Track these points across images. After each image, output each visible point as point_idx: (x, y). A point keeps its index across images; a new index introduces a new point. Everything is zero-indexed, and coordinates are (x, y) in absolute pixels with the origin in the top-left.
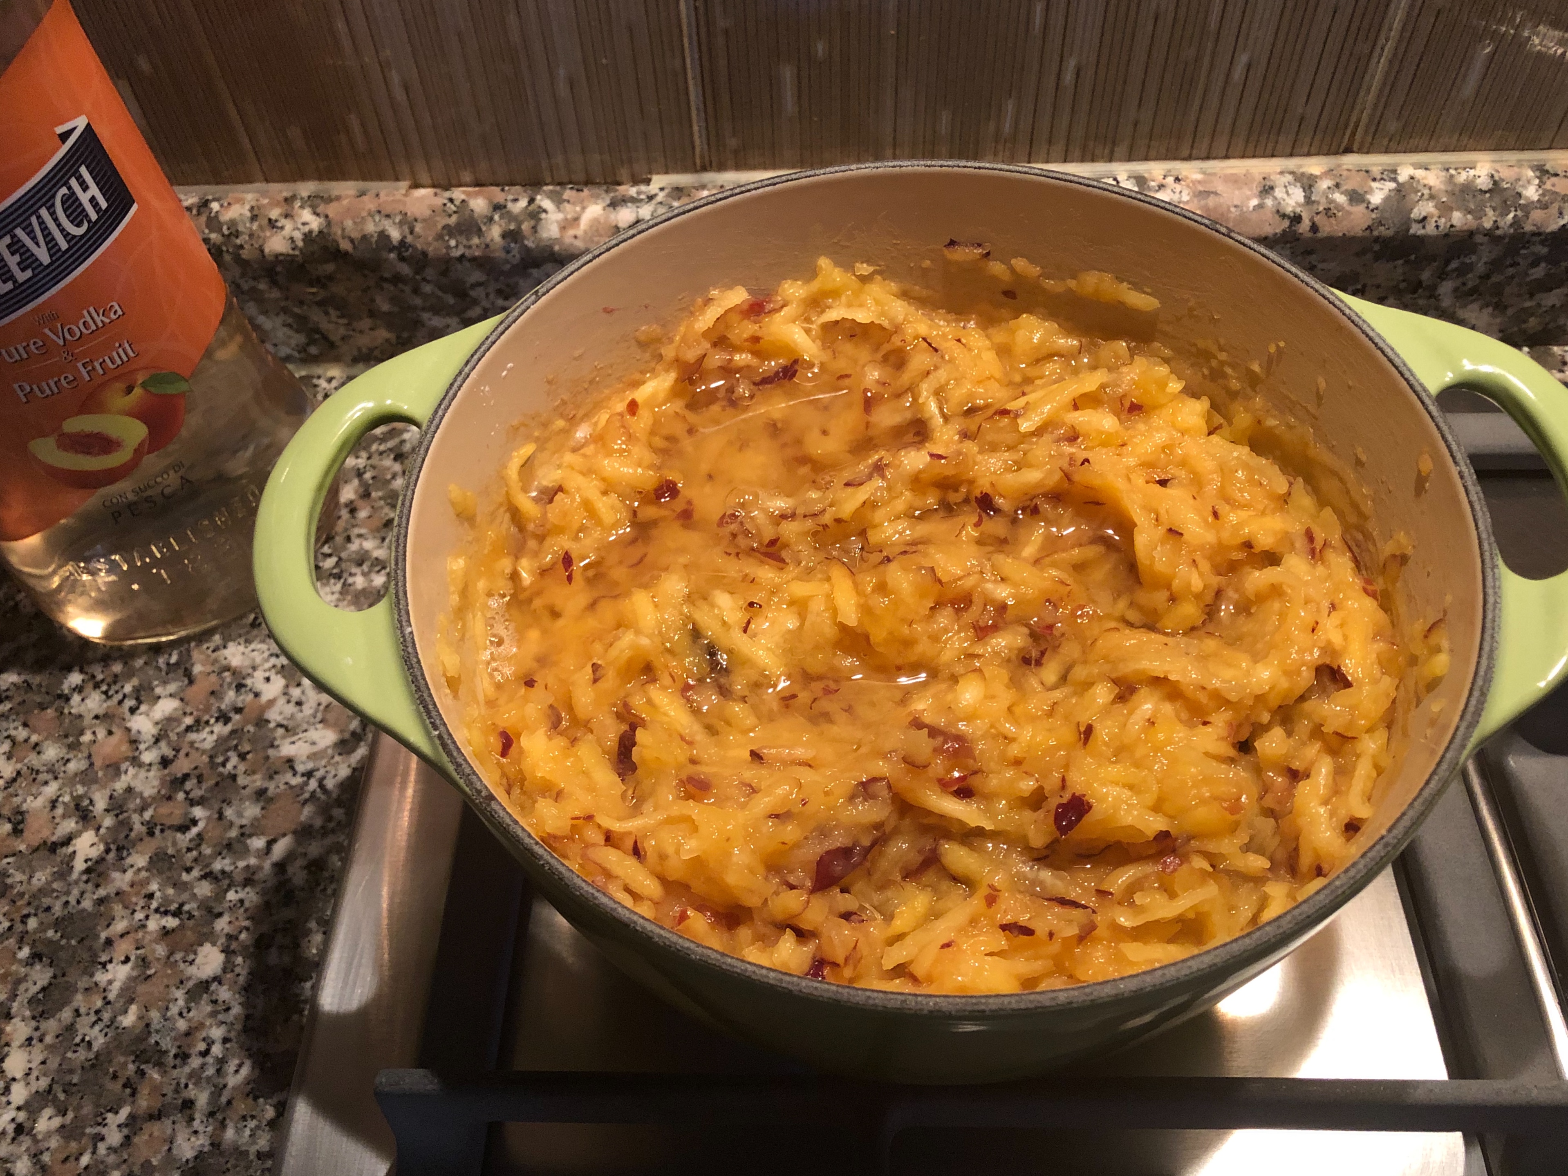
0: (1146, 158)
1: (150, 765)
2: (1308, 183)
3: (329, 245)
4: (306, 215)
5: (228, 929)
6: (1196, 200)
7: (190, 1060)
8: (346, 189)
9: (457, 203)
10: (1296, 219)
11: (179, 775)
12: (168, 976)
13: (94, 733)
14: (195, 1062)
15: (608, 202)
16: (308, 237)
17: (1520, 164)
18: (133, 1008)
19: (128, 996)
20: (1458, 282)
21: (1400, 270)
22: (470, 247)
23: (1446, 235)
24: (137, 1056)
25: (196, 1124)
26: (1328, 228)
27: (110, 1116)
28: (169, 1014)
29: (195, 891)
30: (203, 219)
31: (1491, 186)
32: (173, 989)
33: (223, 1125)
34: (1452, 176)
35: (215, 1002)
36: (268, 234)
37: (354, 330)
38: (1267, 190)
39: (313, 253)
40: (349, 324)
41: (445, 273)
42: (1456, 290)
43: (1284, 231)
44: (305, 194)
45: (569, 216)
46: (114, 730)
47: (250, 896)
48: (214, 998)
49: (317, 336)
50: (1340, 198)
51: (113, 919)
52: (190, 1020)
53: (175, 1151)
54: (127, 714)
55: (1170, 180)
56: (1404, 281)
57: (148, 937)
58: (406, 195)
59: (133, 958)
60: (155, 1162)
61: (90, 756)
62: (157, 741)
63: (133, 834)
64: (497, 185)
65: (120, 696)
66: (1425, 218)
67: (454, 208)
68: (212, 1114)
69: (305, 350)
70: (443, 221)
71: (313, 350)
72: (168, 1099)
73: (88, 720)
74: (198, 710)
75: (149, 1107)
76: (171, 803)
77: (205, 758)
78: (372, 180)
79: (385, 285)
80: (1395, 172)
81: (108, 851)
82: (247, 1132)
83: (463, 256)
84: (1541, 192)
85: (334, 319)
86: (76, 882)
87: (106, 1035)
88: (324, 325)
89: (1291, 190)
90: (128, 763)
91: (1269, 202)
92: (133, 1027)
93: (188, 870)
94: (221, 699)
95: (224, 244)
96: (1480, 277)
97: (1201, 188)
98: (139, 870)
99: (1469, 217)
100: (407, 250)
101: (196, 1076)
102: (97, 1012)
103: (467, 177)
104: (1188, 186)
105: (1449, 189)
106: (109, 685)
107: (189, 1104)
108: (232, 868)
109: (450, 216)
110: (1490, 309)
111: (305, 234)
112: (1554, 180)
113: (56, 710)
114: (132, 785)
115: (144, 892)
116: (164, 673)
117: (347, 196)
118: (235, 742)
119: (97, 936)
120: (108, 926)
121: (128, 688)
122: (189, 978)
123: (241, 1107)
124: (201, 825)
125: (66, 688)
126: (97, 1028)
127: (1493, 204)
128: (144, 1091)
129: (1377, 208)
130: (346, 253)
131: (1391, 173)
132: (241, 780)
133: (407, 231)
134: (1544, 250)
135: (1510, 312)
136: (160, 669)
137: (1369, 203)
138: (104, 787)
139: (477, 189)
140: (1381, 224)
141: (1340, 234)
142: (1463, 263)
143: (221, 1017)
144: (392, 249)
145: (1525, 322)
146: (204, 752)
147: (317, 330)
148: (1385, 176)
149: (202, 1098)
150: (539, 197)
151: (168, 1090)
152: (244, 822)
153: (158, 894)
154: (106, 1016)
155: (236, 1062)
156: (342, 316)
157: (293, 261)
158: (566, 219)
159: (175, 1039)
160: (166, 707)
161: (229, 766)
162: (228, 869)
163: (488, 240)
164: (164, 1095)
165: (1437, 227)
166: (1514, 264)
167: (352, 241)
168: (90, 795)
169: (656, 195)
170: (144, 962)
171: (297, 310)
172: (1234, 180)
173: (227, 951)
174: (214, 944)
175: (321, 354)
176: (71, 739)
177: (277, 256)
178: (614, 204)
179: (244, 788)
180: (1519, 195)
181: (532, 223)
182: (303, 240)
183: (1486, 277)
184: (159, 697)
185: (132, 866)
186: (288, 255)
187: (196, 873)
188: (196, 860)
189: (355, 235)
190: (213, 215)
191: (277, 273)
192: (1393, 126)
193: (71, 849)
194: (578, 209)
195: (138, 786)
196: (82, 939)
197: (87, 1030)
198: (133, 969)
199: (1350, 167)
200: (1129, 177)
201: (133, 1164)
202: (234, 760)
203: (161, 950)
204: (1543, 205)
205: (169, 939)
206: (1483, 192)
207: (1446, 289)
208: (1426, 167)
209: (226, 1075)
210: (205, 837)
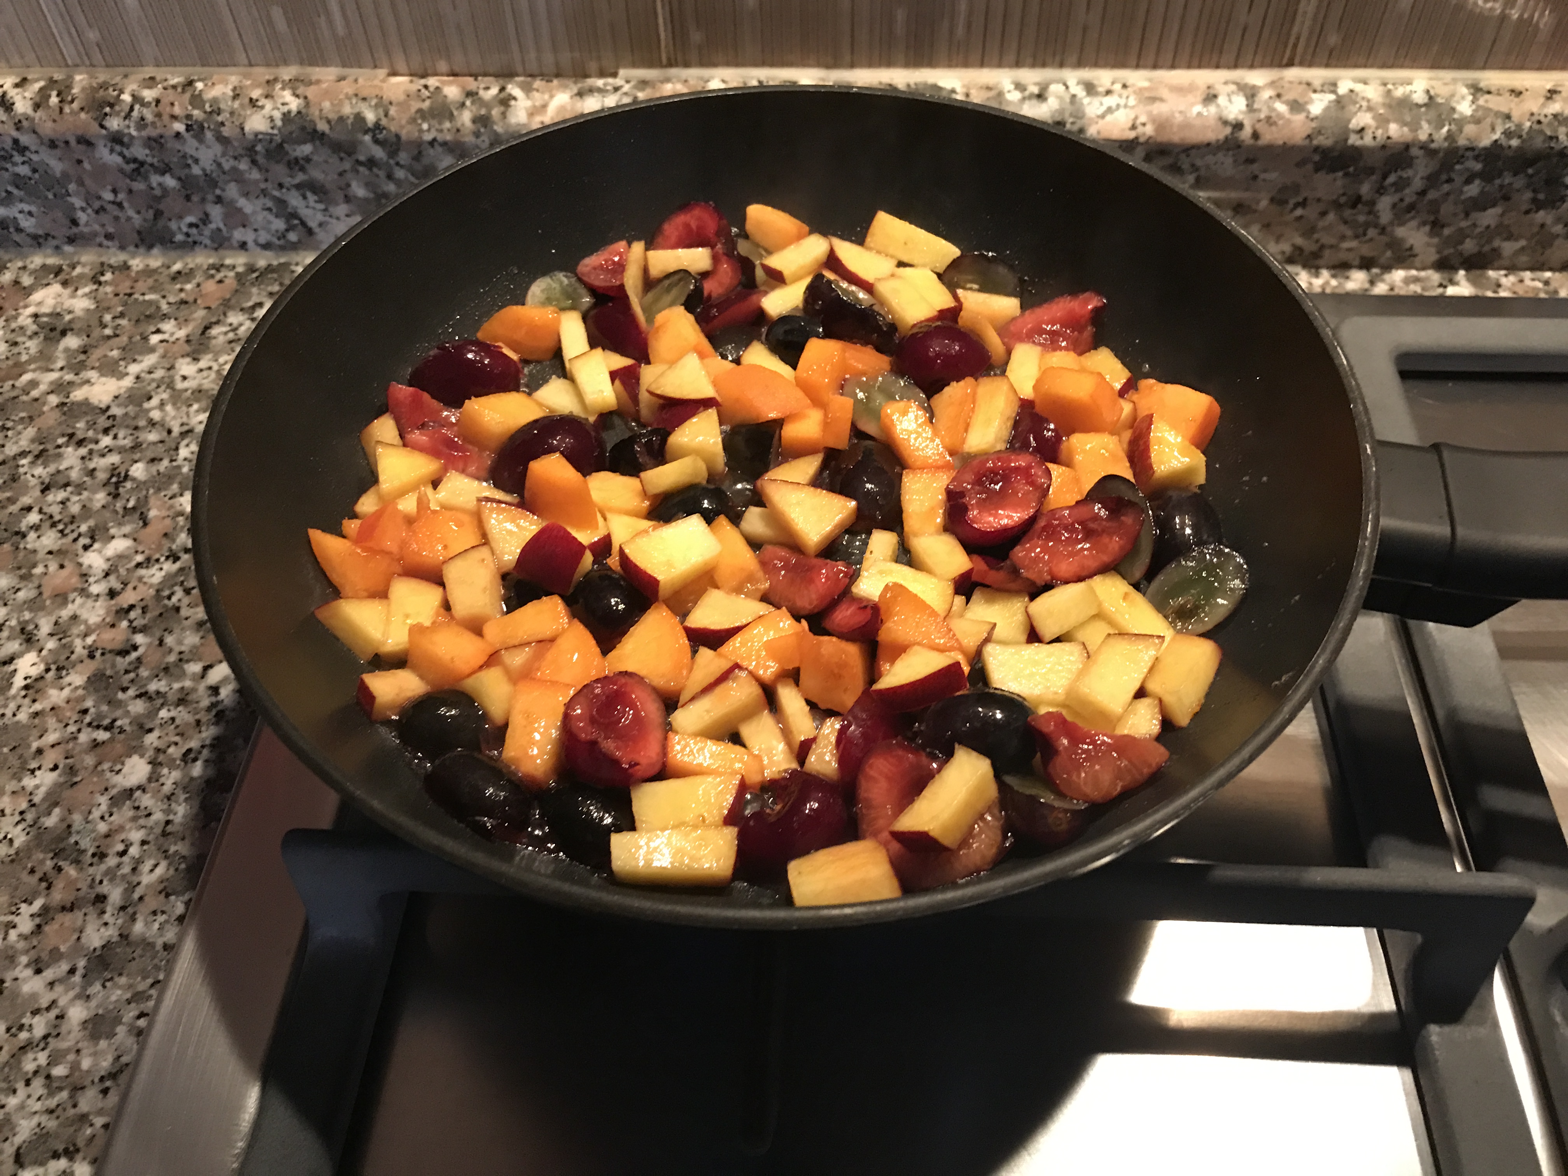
0: (1096, 65)
1: (98, 595)
2: (1251, 93)
3: (307, 124)
4: (287, 96)
5: (156, 743)
6: (1141, 106)
7: (107, 859)
8: (327, 74)
9: (432, 89)
10: (1238, 126)
11: (125, 606)
12: (94, 783)
13: (46, 566)
14: (112, 861)
15: (575, 91)
16: (286, 116)
17: (1455, 81)
18: (57, 811)
19: (53, 800)
20: (1396, 198)
21: (1339, 183)
22: (441, 131)
23: (1384, 147)
24: (56, 854)
25: (107, 917)
26: (1269, 136)
27: (23, 906)
28: (91, 817)
29: (129, 708)
30: (187, 95)
31: (1426, 100)
32: (98, 795)
33: (133, 918)
34: (1389, 91)
35: (136, 808)
36: (249, 112)
37: (331, 216)
38: (1211, 97)
39: (291, 133)
40: (326, 210)
41: (418, 157)
42: (1394, 206)
43: (1226, 138)
44: (287, 78)
45: (537, 104)
46: (66, 563)
47: (183, 715)
48: (136, 805)
49: (296, 222)
50: (1281, 107)
51: (46, 731)
52: (111, 823)
53: (83, 940)
54: (80, 551)
55: (1117, 87)
56: (1344, 194)
57: (78, 749)
58: (383, 81)
59: (61, 766)
60: (63, 949)
61: (39, 587)
62: (107, 575)
63: (73, 657)
64: (471, 75)
65: (75, 535)
66: (1362, 130)
67: (427, 93)
68: (123, 908)
69: (284, 237)
70: (415, 105)
71: (293, 237)
72: (81, 894)
73: (41, 555)
74: (150, 549)
75: (62, 900)
76: (114, 630)
77: (152, 592)
78: (352, 67)
79: (361, 169)
80: (1335, 85)
81: (48, 670)
82: (156, 926)
83: (434, 140)
84: (1474, 107)
85: (312, 204)
86: (14, 697)
87: (28, 834)
88: (304, 212)
89: (1234, 98)
90: (76, 594)
91: (1212, 109)
92: (55, 827)
93: (124, 690)
94: (174, 541)
95: (205, 120)
96: (1418, 194)
97: (1147, 94)
98: (77, 688)
99: (1406, 129)
100: (381, 133)
101: (111, 874)
102: (22, 813)
103: (443, 66)
104: (1135, 92)
105: (1387, 101)
106: (66, 525)
107: (101, 899)
108: (167, 689)
109: (424, 100)
110: (1427, 228)
111: (284, 114)
112: (1487, 96)
113: (12, 545)
114: (78, 613)
115: (78, 708)
116: (120, 516)
117: (327, 81)
118: (182, 579)
119: (29, 746)
120: (41, 737)
121: (84, 528)
122: (114, 786)
123: (152, 903)
124: (141, 650)
125: (23, 527)
126: (20, 827)
127: (1429, 117)
128: (59, 884)
129: (1316, 118)
130: (323, 134)
131: (1332, 86)
132: (184, 612)
133: (381, 112)
134: (1478, 167)
135: (1447, 231)
136: (116, 512)
137: (1309, 112)
138: (50, 614)
139: (451, 78)
140: (1319, 132)
141: (1281, 142)
142: (1401, 177)
143: (142, 822)
144: (367, 131)
145: (1462, 242)
146: (151, 586)
147: (294, 215)
148: (1326, 88)
149: (115, 895)
150: (509, 87)
151: (84, 885)
152: (183, 648)
153: (92, 710)
154: (30, 817)
155: (152, 862)
156: (319, 201)
157: (271, 141)
158: (534, 107)
159: (94, 840)
160: (119, 545)
161: (174, 599)
162: (163, 689)
163: (459, 125)
164: (78, 890)
165: (1374, 138)
166: (1449, 181)
167: (329, 122)
168: (36, 621)
169: (621, 87)
170: (72, 770)
171: (276, 193)
172: (1180, 90)
173: (154, 763)
174: (142, 756)
175: (300, 242)
176: (23, 571)
177: (256, 134)
178: (580, 94)
179: (186, 619)
180: (1453, 110)
181: (502, 109)
182: (283, 120)
183: (1422, 193)
184: (113, 537)
185: (70, 684)
186: (267, 134)
187: (131, 692)
188: (132, 681)
189: (333, 116)
190: (197, 93)
191: (256, 153)
192: (1333, 39)
193: (12, 667)
194: (546, 97)
195: (84, 614)
196: (15, 748)
197: (10, 828)
198: (60, 776)
199: (1292, 79)
200: (1078, 83)
201: (43, 950)
202: (179, 593)
203: (90, 760)
204: (1476, 120)
205: (99, 750)
206: (1418, 106)
207: (1384, 204)
208: (1365, 83)
209: (141, 874)
210: (144, 661)
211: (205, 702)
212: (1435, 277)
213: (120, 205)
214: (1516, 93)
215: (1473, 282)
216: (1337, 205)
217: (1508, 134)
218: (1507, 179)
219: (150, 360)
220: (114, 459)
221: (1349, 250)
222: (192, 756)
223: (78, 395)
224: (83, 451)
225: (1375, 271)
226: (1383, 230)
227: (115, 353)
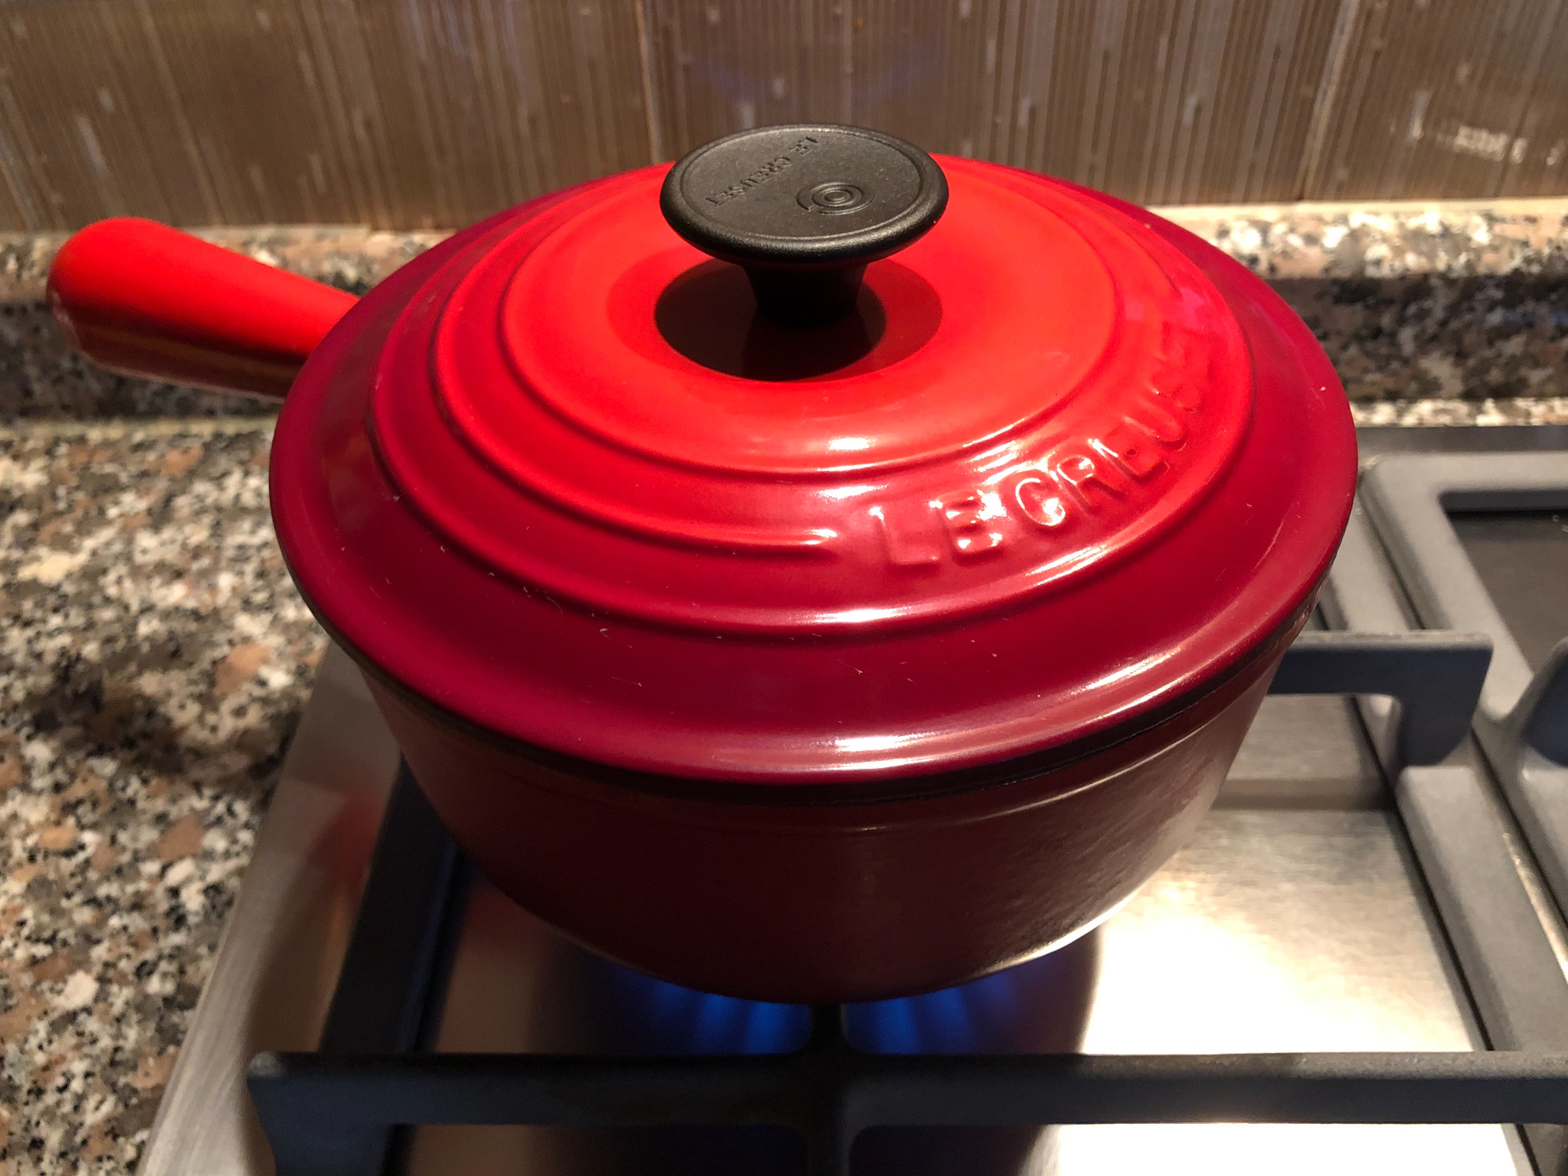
1: (42, 790)
2: (1264, 228)
4: (264, 257)
5: (106, 957)
7: (44, 1097)
8: (306, 233)
10: (1254, 261)
11: (73, 800)
12: (32, 1007)
14: (50, 1098)
17: (1468, 212)
20: (1417, 329)
21: (1359, 315)
23: (1402, 278)
25: (45, 1165)
26: (1286, 269)
28: (27, 1047)
29: (75, 917)
31: (1441, 231)
32: (35, 1020)
34: (1402, 223)
35: (80, 1034)
38: (1223, 234)
42: (1416, 338)
44: (264, 238)
46: (7, 755)
47: (137, 922)
48: (80, 1029)
50: (1296, 241)
52: (50, 1053)
54: (23, 742)
56: (1364, 327)
57: (14, 966)
58: (364, 238)
62: (52, 766)
63: (12, 860)
65: (18, 723)
66: (1379, 261)
67: (411, 251)
68: (63, 1155)
72: (15, 1138)
74: (102, 737)
76: (59, 829)
77: (104, 784)
78: (332, 225)
80: (1346, 218)
84: (1490, 235)
89: (1248, 233)
90: (16, 789)
93: (69, 896)
94: (130, 726)
96: (1439, 324)
98: (13, 897)
99: (1423, 259)
101: (50, 1114)
105: (1402, 233)
106: (8, 714)
107: (37, 1144)
108: (119, 893)
112: (1503, 225)
114: (19, 810)
115: (16, 919)
116: (69, 702)
117: (306, 240)
118: (138, 768)
121: (28, 716)
122: (54, 1009)
123: (97, 1147)
124: (90, 850)
127: (1445, 247)
129: (1332, 251)
131: (1343, 219)
132: (141, 804)
133: (364, 270)
134: (1498, 294)
135: (1471, 362)
136: (65, 698)
137: (1324, 246)
140: (1337, 265)
141: (1299, 276)
142: (1421, 308)
143: (86, 1050)
144: (348, 288)
145: (1487, 371)
146: (103, 777)
148: (1337, 222)
149: (54, 1138)
151: (17, 1129)
152: (139, 846)
153: (31, 921)
155: (97, 1097)
159: (31, 1073)
160: (67, 734)
161: (130, 792)
162: (114, 894)
164: (11, 1134)
165: (1392, 270)
166: (1472, 309)
173: (103, 980)
174: (88, 971)
179: (143, 812)
180: (1469, 239)
183: (1444, 323)
184: (61, 725)
185: (7, 892)
187: (77, 898)
188: (79, 886)
192: (1341, 174)
195: (25, 813)
199: (1303, 214)
202: (135, 784)
203: (27, 980)
204: (1494, 248)
205: (37, 968)
206: (1433, 236)
207: (1406, 336)
208: (1377, 214)
209: (84, 1112)
210: (93, 861)
211: (163, 905)
212: (1462, 408)
213: (79, 374)
214: (1532, 220)
215: (1504, 411)
216: (1359, 338)
217: (1528, 261)
218: (1530, 306)
219: (106, 534)
220: (65, 640)
221: (1374, 384)
222: (147, 969)
223: (26, 573)
224: (30, 632)
225: (1401, 403)
226: (1406, 362)
227: (68, 528)
